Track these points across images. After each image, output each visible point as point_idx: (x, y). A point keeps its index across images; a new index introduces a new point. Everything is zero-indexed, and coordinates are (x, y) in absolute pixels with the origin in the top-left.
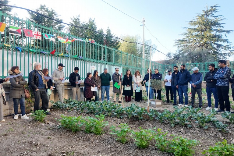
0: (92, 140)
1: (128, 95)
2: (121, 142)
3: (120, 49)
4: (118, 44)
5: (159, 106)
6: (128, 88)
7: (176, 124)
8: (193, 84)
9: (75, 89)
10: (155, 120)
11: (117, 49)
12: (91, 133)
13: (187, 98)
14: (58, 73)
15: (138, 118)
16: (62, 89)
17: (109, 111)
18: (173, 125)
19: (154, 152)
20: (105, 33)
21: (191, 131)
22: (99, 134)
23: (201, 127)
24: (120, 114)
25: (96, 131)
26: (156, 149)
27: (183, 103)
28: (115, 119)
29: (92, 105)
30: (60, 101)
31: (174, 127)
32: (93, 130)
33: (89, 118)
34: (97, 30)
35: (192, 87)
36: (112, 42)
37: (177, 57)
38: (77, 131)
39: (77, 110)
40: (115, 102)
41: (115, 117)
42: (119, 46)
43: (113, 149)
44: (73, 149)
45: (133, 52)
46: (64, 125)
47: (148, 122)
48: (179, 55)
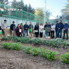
0: (15, 52)
1: (37, 34)
2: (27, 53)
3: (35, 13)
4: (34, 11)
5: (49, 39)
6: (37, 31)
7: (53, 46)
8: (64, 29)
9: (13, 32)
10: (45, 45)
11: (34, 13)
12: (15, 50)
13: (61, 35)
14: (4, 24)
15: (38, 44)
16: (6, 31)
17: (26, 41)
18: (52, 46)
19: (40, 57)
20: (28, 6)
21: (59, 49)
22: (19, 50)
23: (64, 47)
24: (31, 42)
25: (17, 49)
26: (41, 56)
27: (58, 37)
28: (28, 44)
29: (19, 38)
30: (5, 37)
31: (53, 47)
32: (16, 48)
33: (14, 44)
34: (24, 5)
35: (64, 30)
36: (31, 10)
37: (61, 17)
38: (10, 49)
39: (13, 40)
40: (30, 37)
41: (28, 43)
42: (35, 12)
43: (23, 56)
44: (6, 56)
45: (41, 15)
46: (4, 47)
47: (42, 45)
48: (62, 16)
